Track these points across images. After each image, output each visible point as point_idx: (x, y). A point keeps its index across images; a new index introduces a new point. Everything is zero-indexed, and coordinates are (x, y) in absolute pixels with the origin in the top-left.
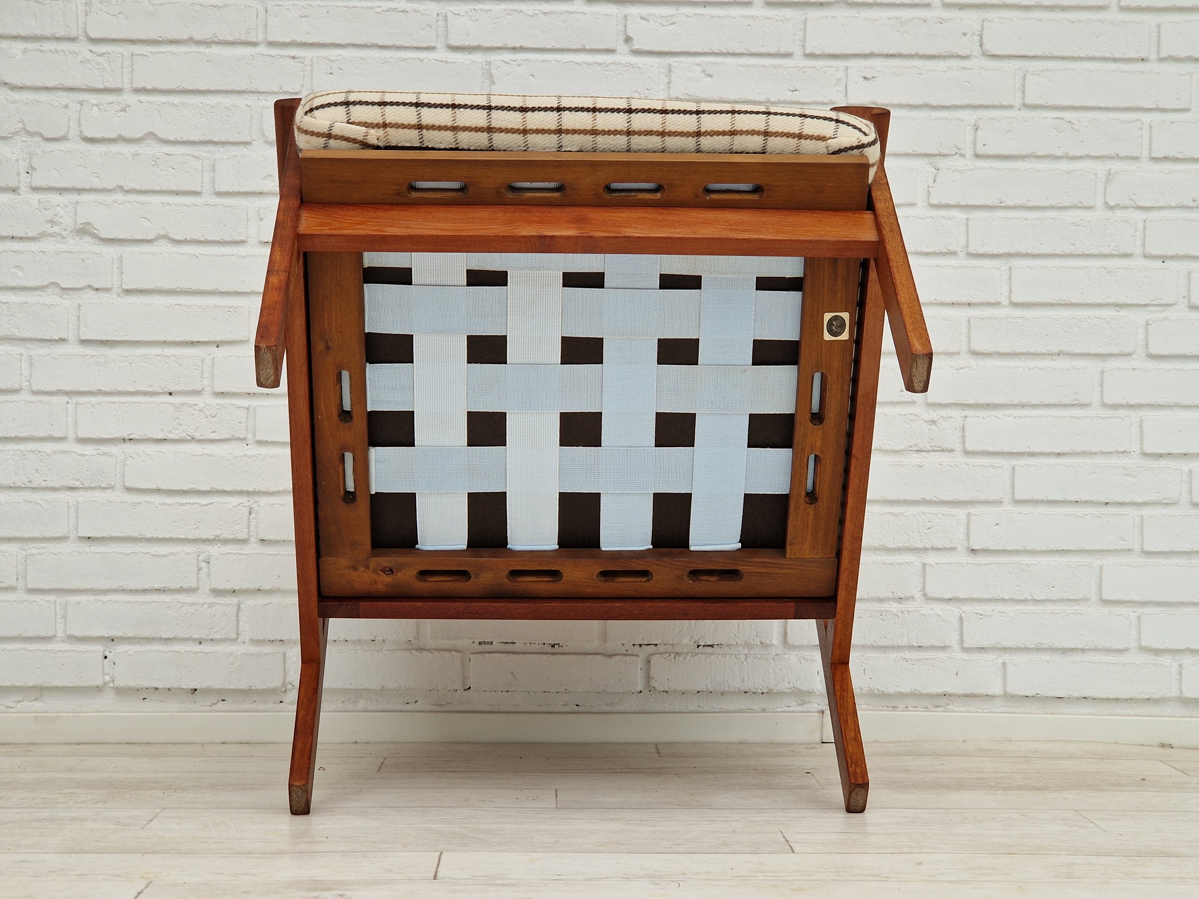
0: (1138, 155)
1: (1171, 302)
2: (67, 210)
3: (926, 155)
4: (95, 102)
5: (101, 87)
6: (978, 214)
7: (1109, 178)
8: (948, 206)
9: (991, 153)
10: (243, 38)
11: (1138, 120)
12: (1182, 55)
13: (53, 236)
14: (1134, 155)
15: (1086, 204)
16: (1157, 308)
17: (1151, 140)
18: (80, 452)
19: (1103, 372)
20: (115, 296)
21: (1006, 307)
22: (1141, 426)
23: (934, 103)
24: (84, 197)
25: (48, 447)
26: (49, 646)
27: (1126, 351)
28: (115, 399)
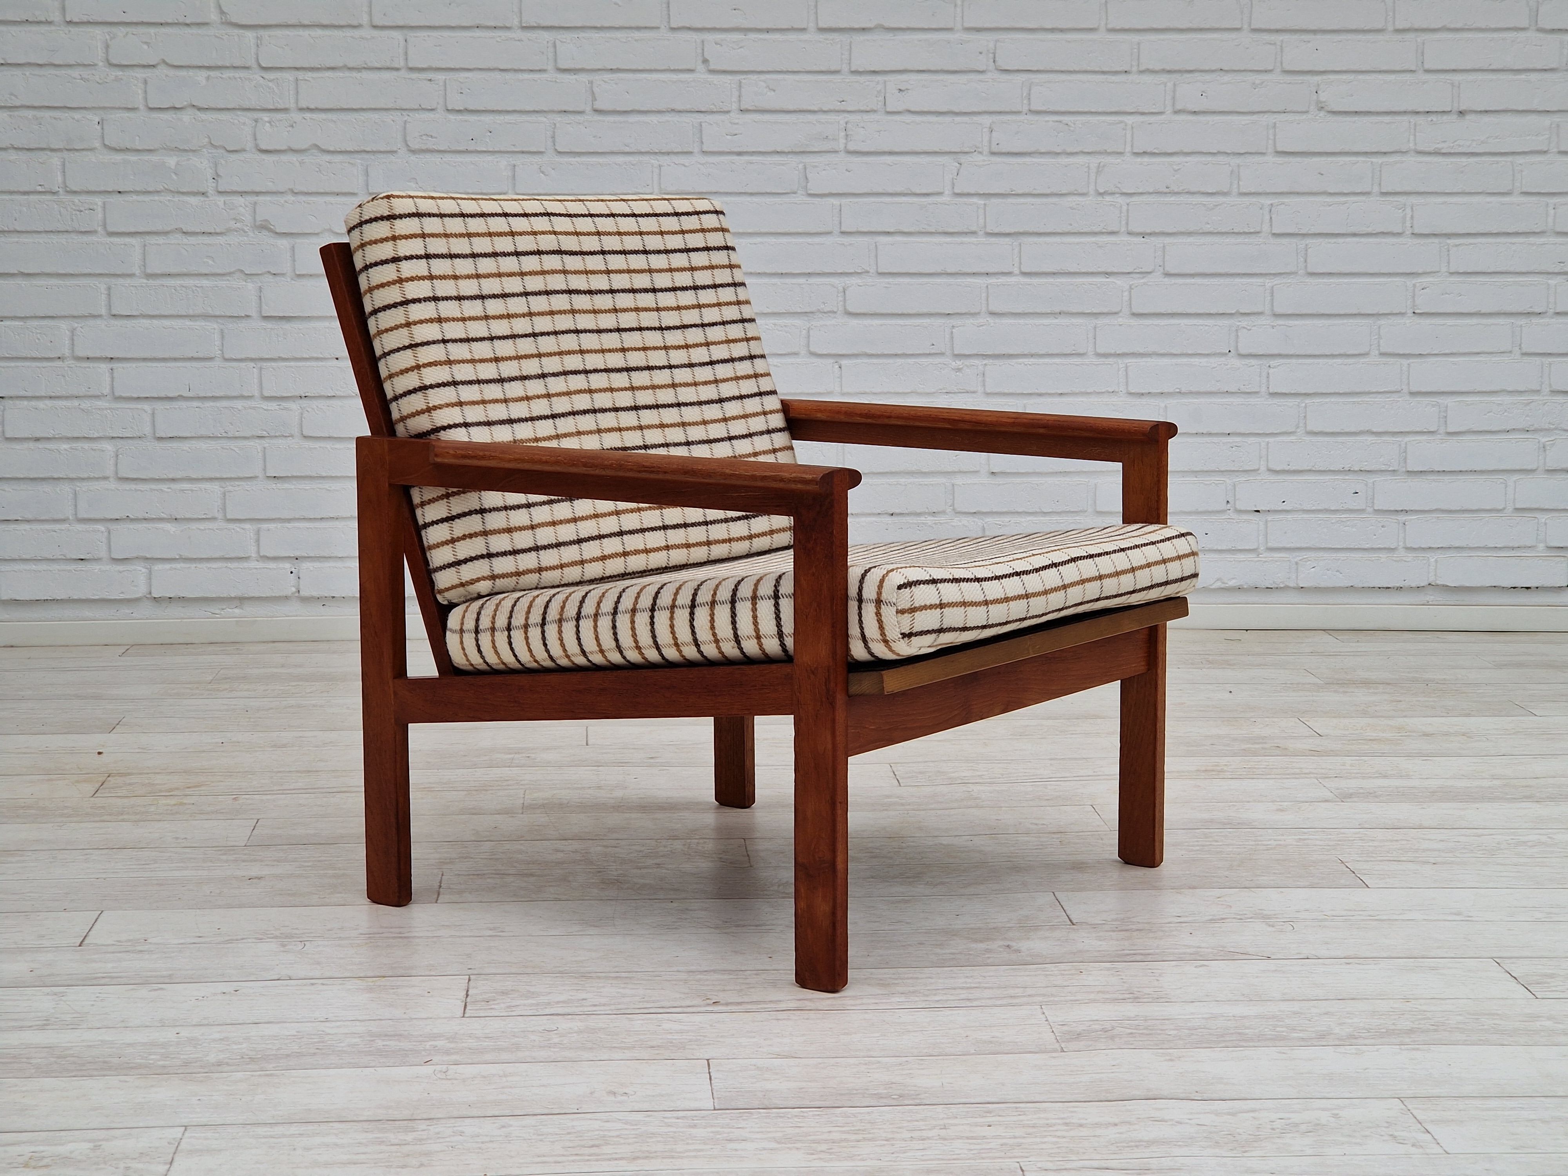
0: (1122, 151)
1: (1149, 271)
2: (247, 209)
3: (950, 153)
4: (266, 119)
5: (272, 107)
6: (994, 200)
7: (1100, 169)
8: (969, 195)
9: (1003, 151)
10: (388, 64)
11: (1121, 122)
12: (1157, 68)
13: (237, 231)
14: (1119, 151)
15: (1080, 191)
16: (1138, 275)
17: (1133, 138)
18: (265, 408)
19: (1095, 328)
20: (289, 280)
21: (1016, 275)
22: (1126, 371)
23: (957, 110)
24: (261, 198)
25: (239, 404)
26: (245, 565)
27: (1114, 310)
28: (292, 364)
